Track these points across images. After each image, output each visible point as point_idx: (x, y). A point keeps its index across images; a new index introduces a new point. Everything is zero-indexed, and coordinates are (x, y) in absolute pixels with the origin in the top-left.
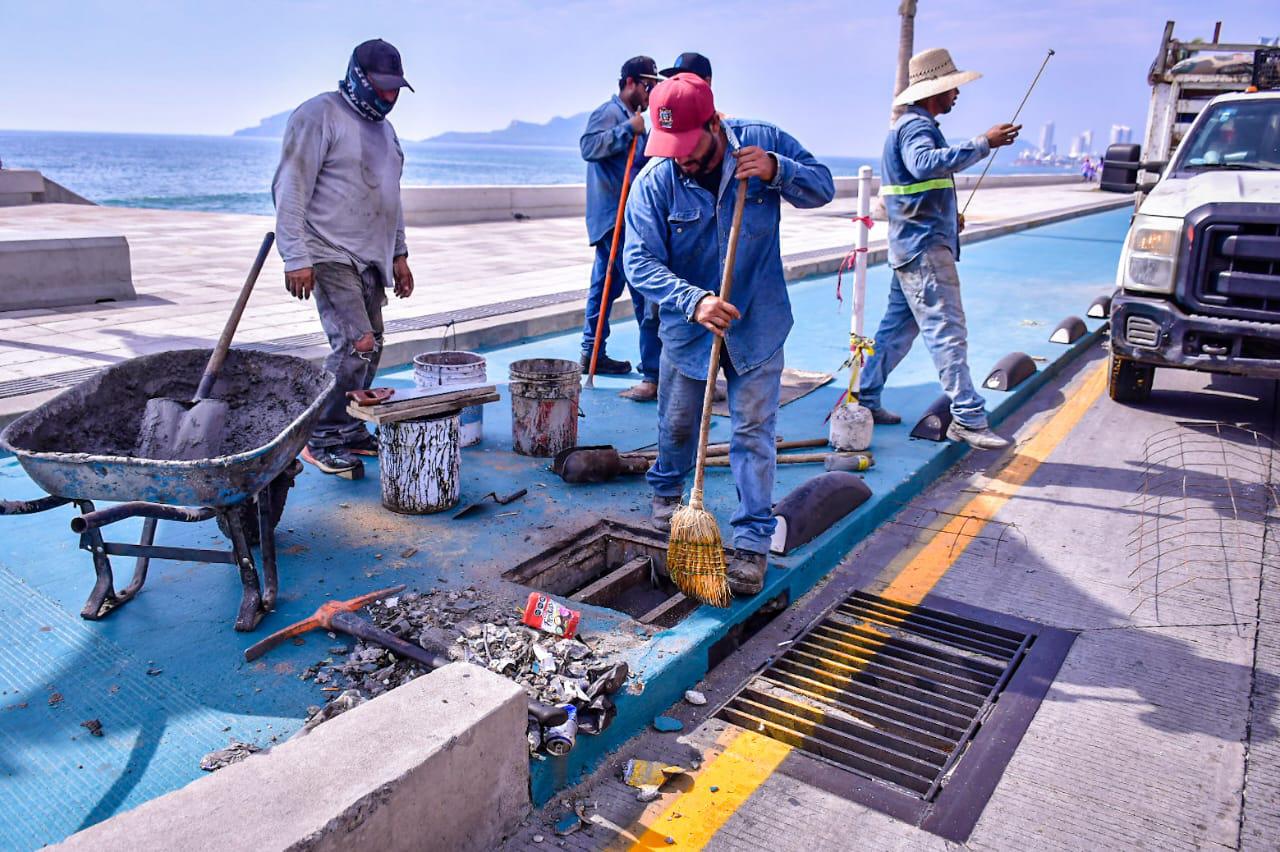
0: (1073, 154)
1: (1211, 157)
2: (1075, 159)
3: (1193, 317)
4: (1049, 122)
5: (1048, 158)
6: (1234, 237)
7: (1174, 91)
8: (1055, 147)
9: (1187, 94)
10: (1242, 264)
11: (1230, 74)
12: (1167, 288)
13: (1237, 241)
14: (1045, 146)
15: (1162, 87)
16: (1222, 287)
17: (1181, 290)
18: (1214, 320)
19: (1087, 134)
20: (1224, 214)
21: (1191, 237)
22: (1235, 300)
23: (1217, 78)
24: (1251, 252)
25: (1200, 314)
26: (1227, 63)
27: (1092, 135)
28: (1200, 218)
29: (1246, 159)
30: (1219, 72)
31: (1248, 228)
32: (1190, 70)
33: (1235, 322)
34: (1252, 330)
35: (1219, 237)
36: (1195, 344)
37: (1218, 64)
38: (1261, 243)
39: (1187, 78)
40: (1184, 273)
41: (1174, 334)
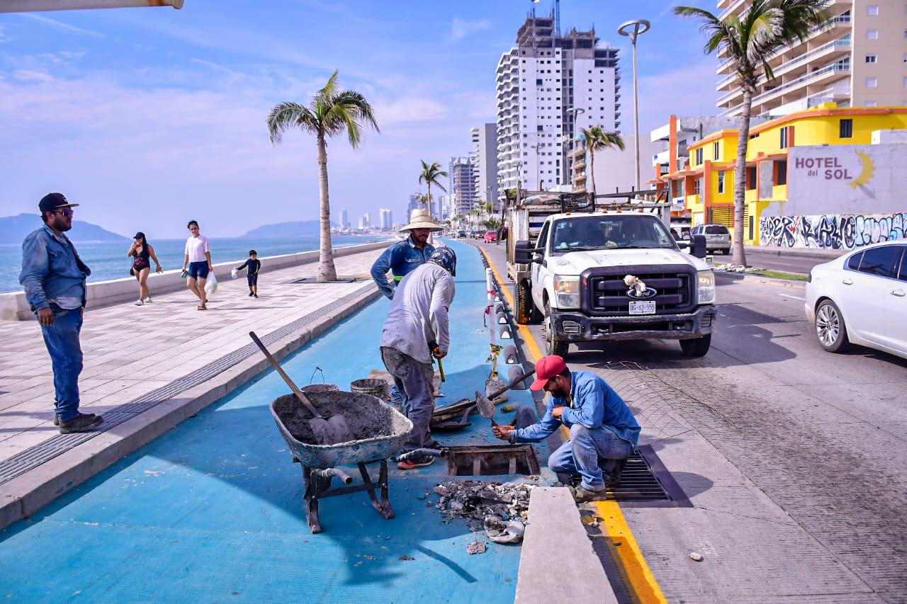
0: (361, 228)
1: (564, 245)
2: (363, 230)
3: (592, 318)
4: (344, 209)
5: (347, 231)
6: (602, 282)
7: (526, 213)
8: (349, 224)
9: (532, 214)
10: (607, 293)
11: (549, 204)
12: (577, 306)
13: (604, 283)
14: (343, 224)
15: (521, 211)
16: (601, 303)
17: (585, 307)
18: (601, 318)
19: (366, 215)
20: (596, 273)
21: (585, 283)
22: (608, 308)
23: (544, 207)
24: (611, 288)
25: (595, 316)
26: (546, 199)
27: (369, 215)
28: (586, 276)
29: (579, 245)
30: (544, 204)
31: (607, 278)
32: (531, 203)
33: (609, 318)
34: (617, 320)
35: (596, 282)
36: (595, 329)
37: (542, 200)
38: (614, 283)
39: (530, 207)
40: (585, 299)
41: (586, 327)
